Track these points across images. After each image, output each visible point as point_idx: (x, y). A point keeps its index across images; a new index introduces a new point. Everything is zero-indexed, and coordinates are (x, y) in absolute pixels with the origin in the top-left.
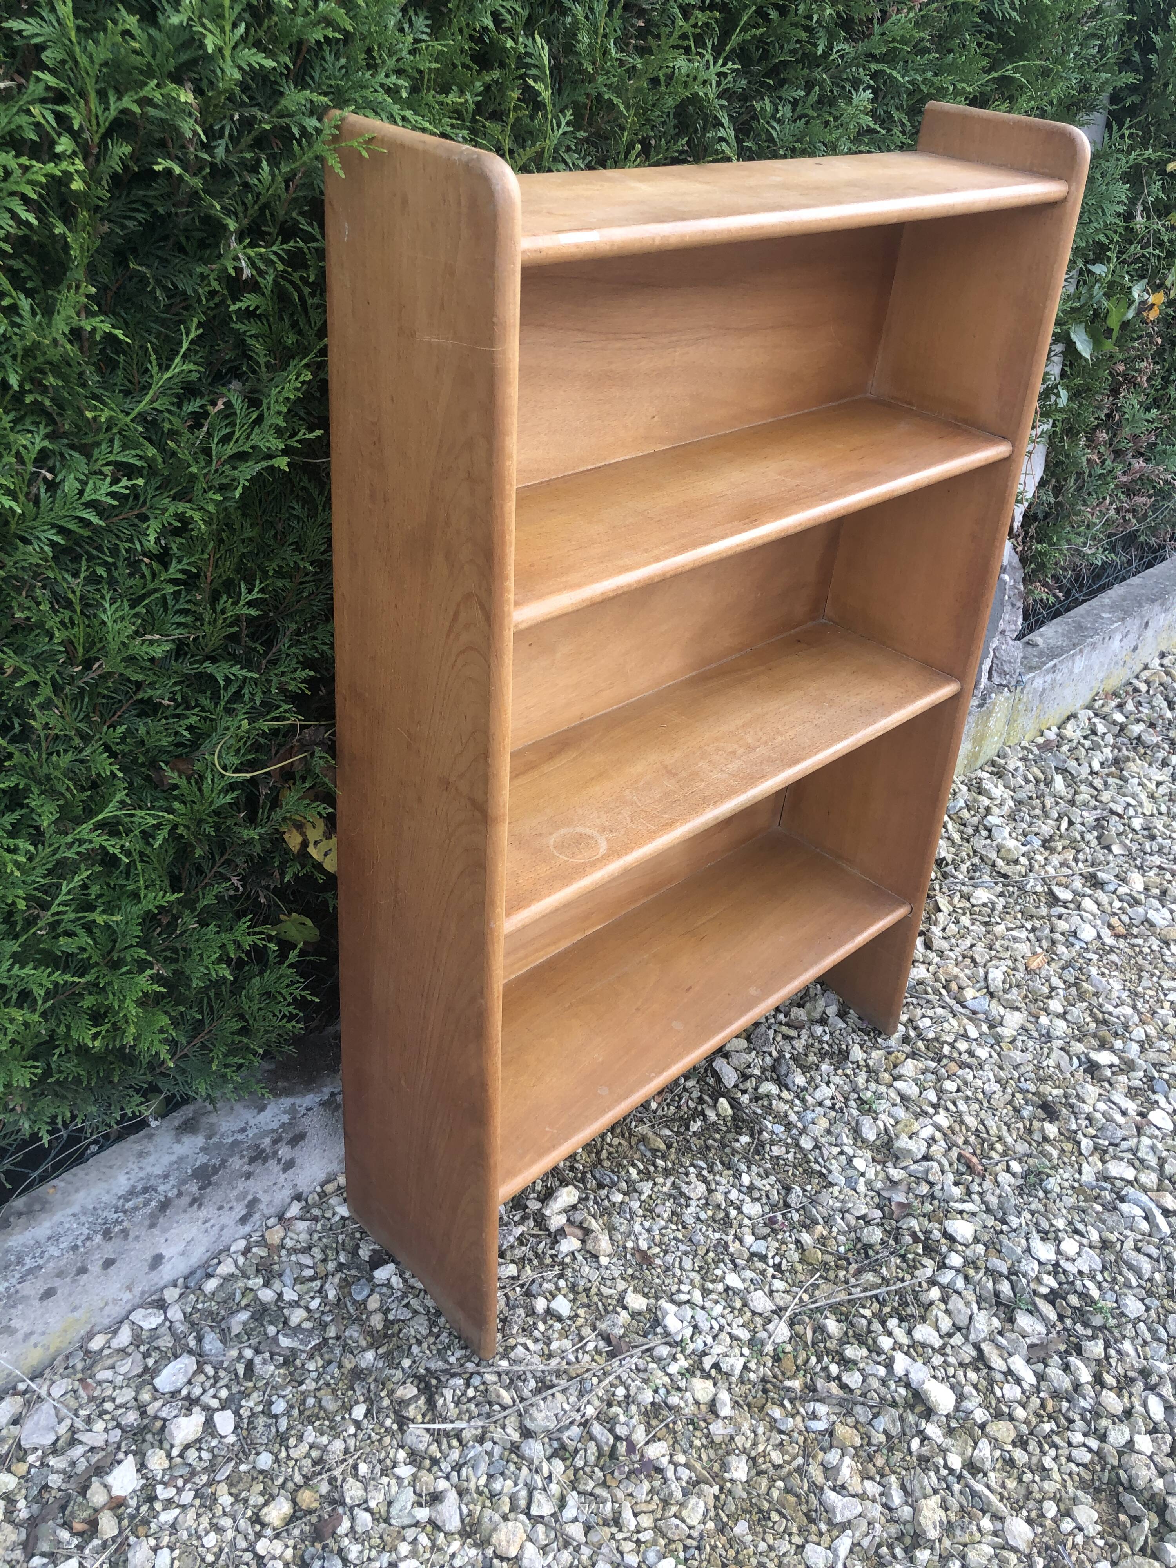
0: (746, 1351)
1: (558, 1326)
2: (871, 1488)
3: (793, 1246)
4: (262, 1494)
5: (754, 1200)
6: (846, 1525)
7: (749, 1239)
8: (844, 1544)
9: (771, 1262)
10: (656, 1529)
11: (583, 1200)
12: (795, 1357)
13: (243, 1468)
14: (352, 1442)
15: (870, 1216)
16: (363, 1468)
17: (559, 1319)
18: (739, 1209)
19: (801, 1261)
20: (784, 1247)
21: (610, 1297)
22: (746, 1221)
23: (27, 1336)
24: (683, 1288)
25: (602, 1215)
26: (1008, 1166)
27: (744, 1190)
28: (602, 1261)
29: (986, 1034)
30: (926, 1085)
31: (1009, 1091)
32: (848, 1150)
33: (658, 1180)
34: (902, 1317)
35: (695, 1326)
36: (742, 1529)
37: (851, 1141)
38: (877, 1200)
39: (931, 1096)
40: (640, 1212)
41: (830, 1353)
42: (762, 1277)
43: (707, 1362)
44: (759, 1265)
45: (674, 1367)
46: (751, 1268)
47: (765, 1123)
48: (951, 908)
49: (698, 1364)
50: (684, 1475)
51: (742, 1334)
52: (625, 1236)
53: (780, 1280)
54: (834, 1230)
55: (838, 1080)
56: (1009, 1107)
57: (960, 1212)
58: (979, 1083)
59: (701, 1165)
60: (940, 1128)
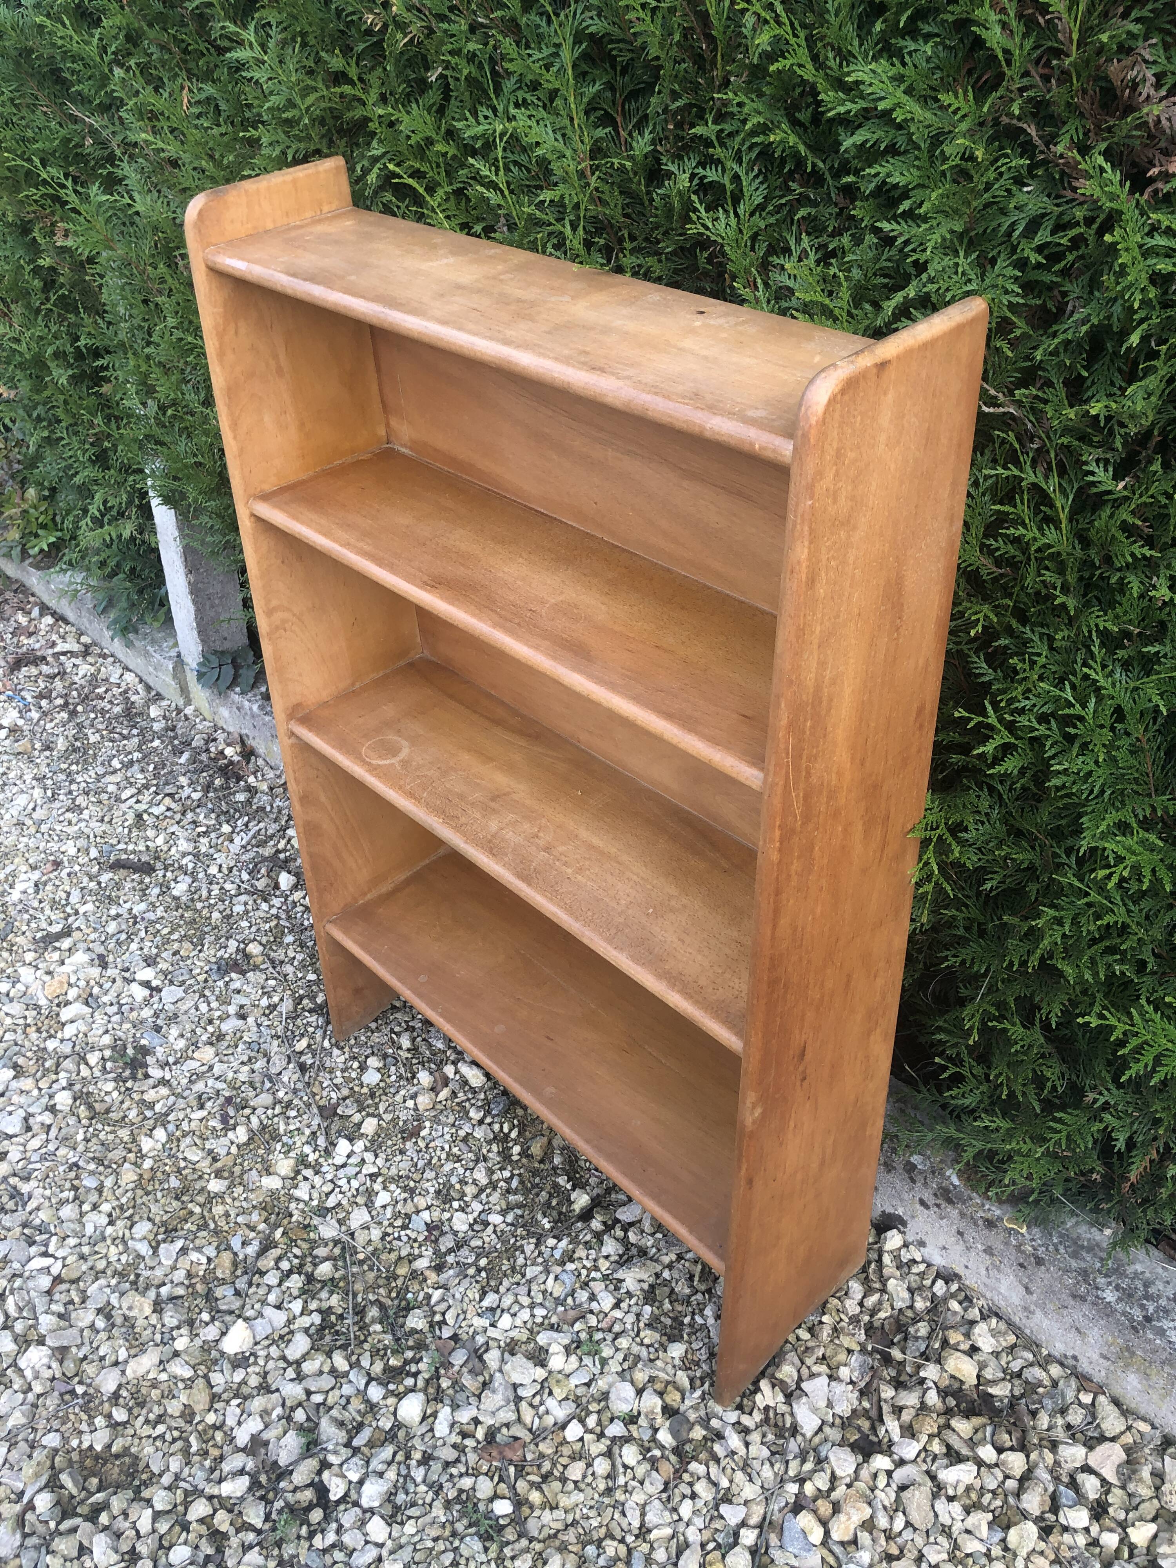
0: (315, 1203)
1: (355, 1074)
2: (179, 1275)
3: (417, 1251)
4: (268, 941)
5: (472, 1225)
6: (155, 1250)
7: (426, 1216)
8: (144, 1249)
9: (403, 1233)
11: (473, 1090)
12: (303, 1240)
14: (291, 976)
15: (444, 1328)
16: (272, 983)
20: (416, 1245)
21: (377, 1108)
22: (447, 1215)
24: (380, 1162)
25: (458, 1104)
26: (504, 1498)
27: (483, 1216)
28: (410, 1104)
29: (736, 1535)
30: (633, 1428)
31: (630, 1539)
32: (525, 1315)
33: (495, 1148)
34: (322, 1328)
35: (344, 1165)
36: (174, 1183)
37: (539, 1320)
38: (464, 1337)
39: (616, 1429)
40: (462, 1133)
41: (302, 1265)
42: (386, 1223)
43: (308, 1173)
44: (399, 1223)
45: (307, 1149)
46: (396, 1215)
47: (564, 1243)
48: (1023, 1553)
49: (308, 1166)
50: (223, 1152)
51: (331, 1202)
52: (435, 1120)
53: (383, 1239)
54: (430, 1291)
55: (630, 1319)
56: (603, 1531)
57: (435, 1415)
58: (638, 1497)
59: (515, 1183)
60: (562, 1426)
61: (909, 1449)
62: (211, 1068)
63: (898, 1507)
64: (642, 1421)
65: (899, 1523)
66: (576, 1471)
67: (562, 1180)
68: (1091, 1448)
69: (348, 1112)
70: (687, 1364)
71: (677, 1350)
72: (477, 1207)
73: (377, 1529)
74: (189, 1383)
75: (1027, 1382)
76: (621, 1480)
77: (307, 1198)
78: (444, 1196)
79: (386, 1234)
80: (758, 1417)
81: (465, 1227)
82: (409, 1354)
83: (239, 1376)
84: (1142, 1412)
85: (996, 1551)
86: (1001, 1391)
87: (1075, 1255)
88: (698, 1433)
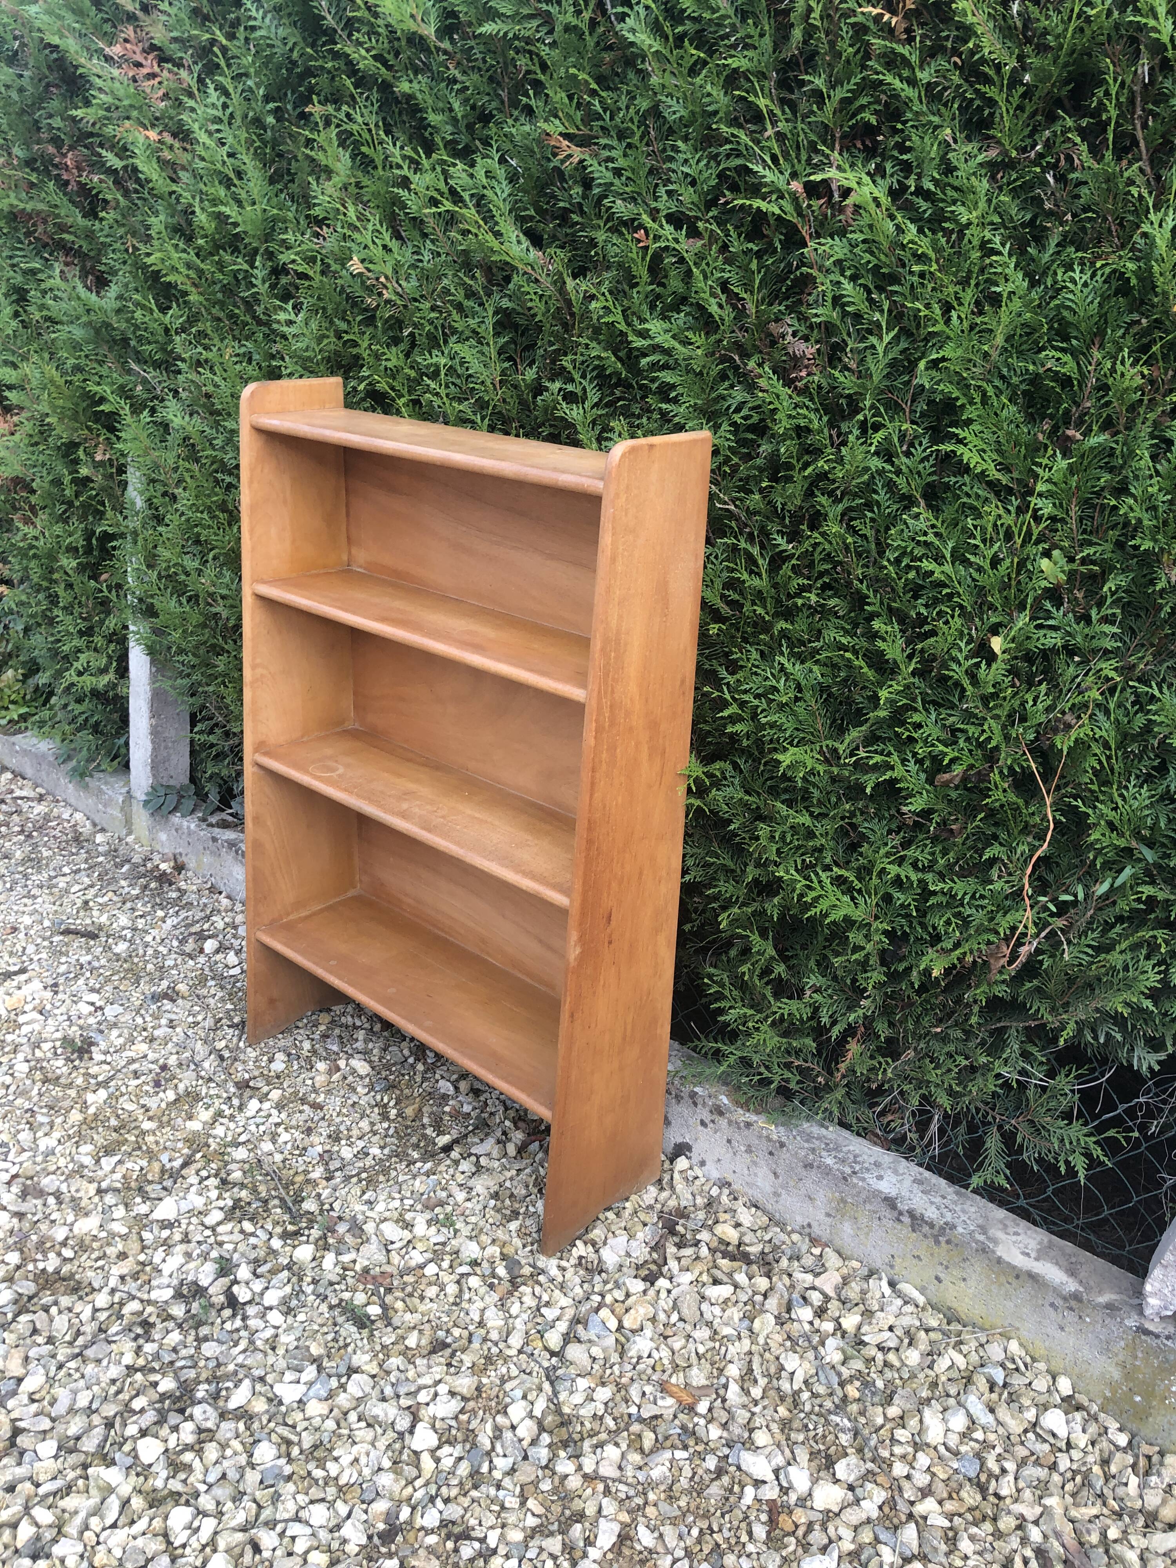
0: (229, 1139)
1: (264, 1064)
2: (118, 1176)
3: (311, 1169)
5: (356, 1154)
6: (97, 1161)
7: (319, 1148)
8: (88, 1160)
9: (300, 1158)
11: (360, 1076)
12: (219, 1160)
14: (212, 1005)
15: (331, 1212)
16: (197, 1008)
17: (268, 1066)
18: (348, 1145)
20: (310, 1165)
21: (282, 1085)
22: (336, 1148)
24: (283, 1116)
25: (348, 1084)
26: (375, 1305)
27: (365, 1150)
28: (309, 1082)
29: (552, 1325)
30: (477, 1268)
31: (471, 1328)
32: (396, 1204)
33: (376, 1110)
34: (234, 1208)
35: (254, 1117)
36: (113, 1122)
37: (407, 1207)
38: (348, 1216)
39: (464, 1269)
40: (350, 1102)
41: (217, 1174)
42: (286, 1152)
43: (224, 1121)
44: (297, 1152)
45: (224, 1107)
46: (295, 1148)
47: (429, 1165)
48: (763, 1334)
49: (224, 1117)
50: (154, 1106)
51: (243, 1139)
52: (329, 1093)
53: (284, 1161)
54: (321, 1191)
55: (479, 1207)
56: (451, 1323)
57: (323, 1257)
58: (479, 1304)
59: (391, 1132)
60: (422, 1267)
61: (685, 1279)
62: (145, 1056)
63: (674, 1309)
64: (485, 1264)
65: (674, 1317)
66: (431, 1292)
67: (429, 1131)
68: (817, 1277)
69: (259, 1085)
70: (521, 1234)
71: (514, 1226)
72: (360, 1144)
73: (275, 1317)
74: (124, 1238)
75: (774, 1244)
76: (466, 1296)
77: (222, 1136)
78: (335, 1138)
79: (286, 1159)
80: (573, 1261)
81: (350, 1156)
82: (303, 1225)
83: (165, 1233)
84: (856, 1256)
85: (745, 1333)
86: (755, 1249)
87: (807, 1141)
88: (527, 1271)
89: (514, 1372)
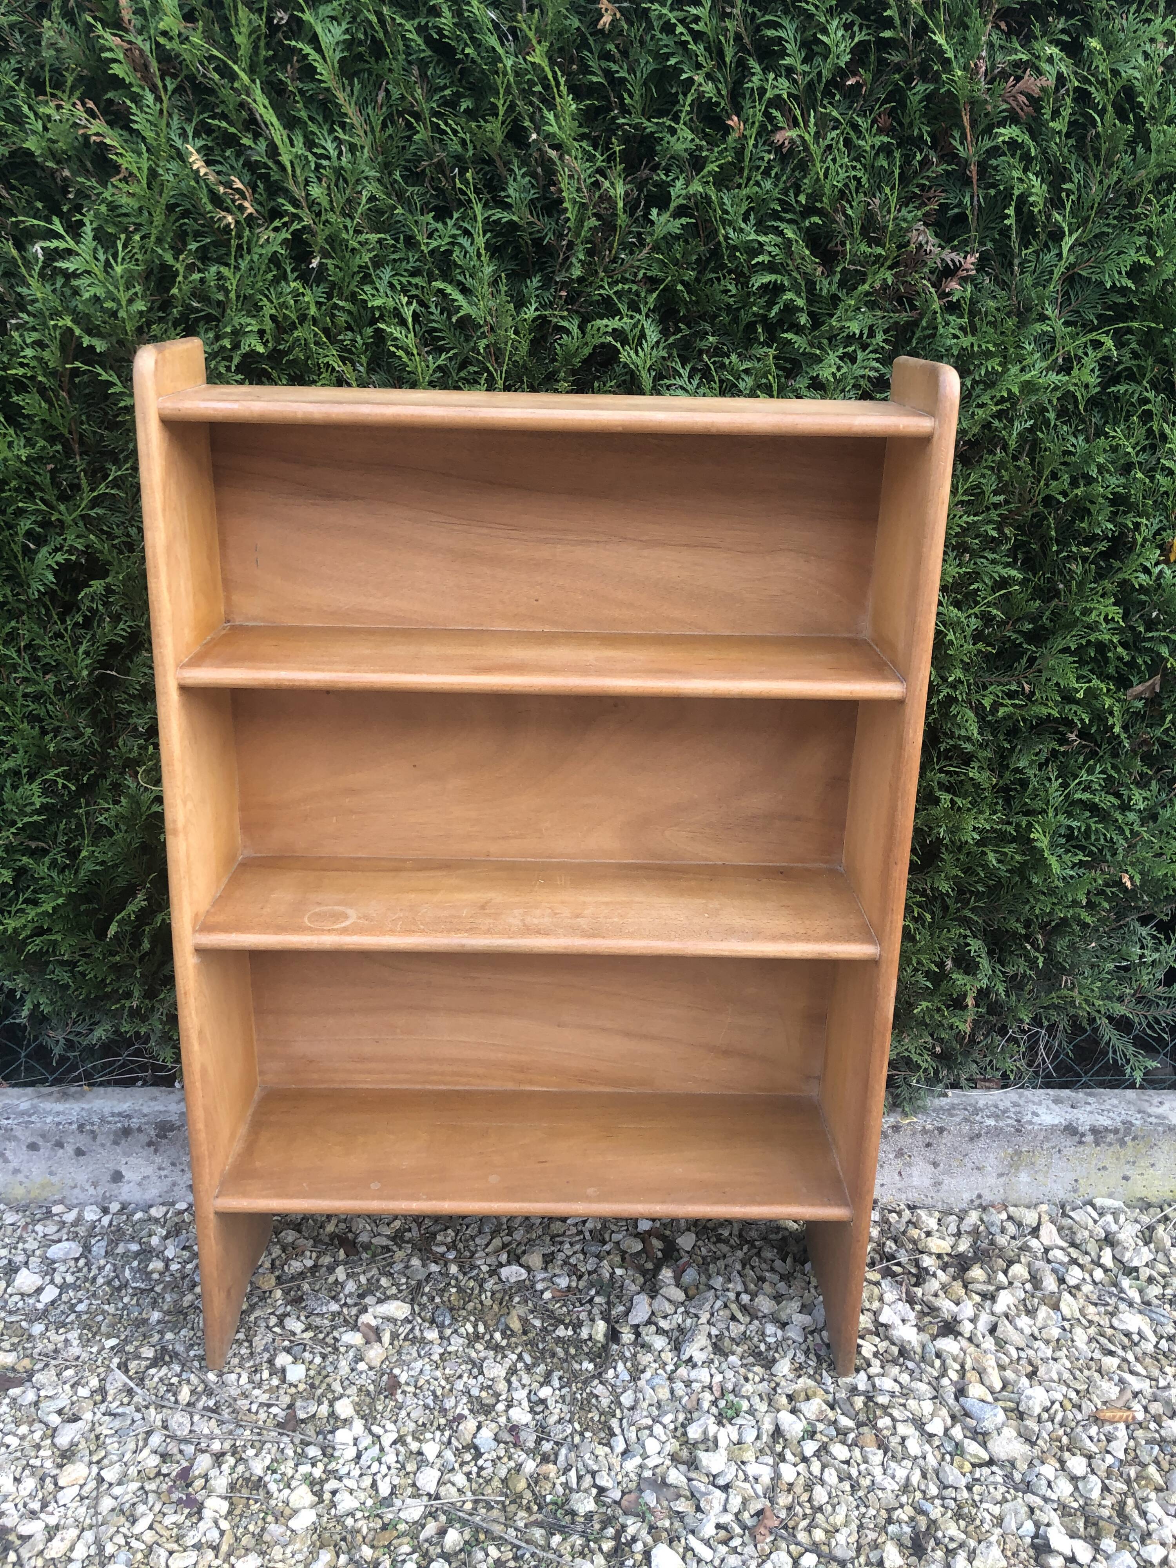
0: (369, 1502)
1: (275, 1382)
3: (512, 1464)
4: (13, 1345)
5: (532, 1411)
7: (485, 1434)
9: (480, 1462)
10: (150, 1548)
11: (407, 1321)
12: (397, 1537)
13: (24, 1324)
14: (85, 1356)
16: (70, 1372)
17: (283, 1380)
18: (509, 1407)
19: (504, 1481)
20: (505, 1460)
21: (333, 1392)
23: (16, 1171)
24: (390, 1426)
25: (405, 1340)
26: (802, 1554)
27: (534, 1398)
28: (362, 1366)
29: (951, 1438)
30: (818, 1436)
31: (904, 1499)
32: (658, 1429)
33: (479, 1346)
35: (359, 1456)
37: (672, 1426)
38: (632, 1486)
39: (810, 1448)
40: (436, 1357)
41: (425, 1555)
42: (457, 1466)
43: (332, 1484)
44: (468, 1457)
45: (304, 1469)
46: (458, 1453)
47: (620, 1365)
48: (1077, 1315)
49: (322, 1482)
50: (214, 1535)
51: (384, 1489)
52: (401, 1363)
53: (469, 1480)
54: (563, 1479)
55: (730, 1374)
56: (883, 1513)
57: (688, 1548)
58: (878, 1471)
59: (528, 1359)
60: (777, 1477)
61: (967, 1310)
62: (100, 1480)
63: (1001, 1344)
64: (820, 1427)
65: (1013, 1352)
66: (820, 1495)
67: (561, 1332)
68: (1037, 1237)
69: (312, 1409)
70: (799, 1370)
71: (784, 1367)
72: (520, 1395)
75: (968, 1233)
76: (854, 1472)
77: (357, 1504)
78: (482, 1409)
79: (468, 1474)
80: (876, 1363)
81: (529, 1416)
82: (610, 1531)
84: (1034, 1201)
85: (1067, 1325)
86: (964, 1246)
87: (951, 1115)
88: (859, 1402)
89: (996, 1510)
